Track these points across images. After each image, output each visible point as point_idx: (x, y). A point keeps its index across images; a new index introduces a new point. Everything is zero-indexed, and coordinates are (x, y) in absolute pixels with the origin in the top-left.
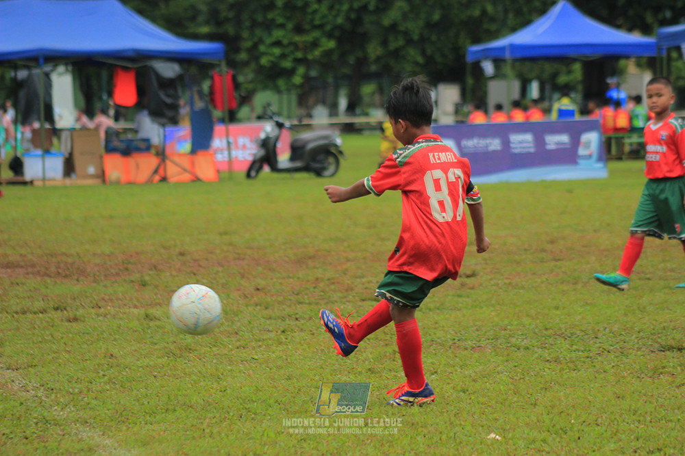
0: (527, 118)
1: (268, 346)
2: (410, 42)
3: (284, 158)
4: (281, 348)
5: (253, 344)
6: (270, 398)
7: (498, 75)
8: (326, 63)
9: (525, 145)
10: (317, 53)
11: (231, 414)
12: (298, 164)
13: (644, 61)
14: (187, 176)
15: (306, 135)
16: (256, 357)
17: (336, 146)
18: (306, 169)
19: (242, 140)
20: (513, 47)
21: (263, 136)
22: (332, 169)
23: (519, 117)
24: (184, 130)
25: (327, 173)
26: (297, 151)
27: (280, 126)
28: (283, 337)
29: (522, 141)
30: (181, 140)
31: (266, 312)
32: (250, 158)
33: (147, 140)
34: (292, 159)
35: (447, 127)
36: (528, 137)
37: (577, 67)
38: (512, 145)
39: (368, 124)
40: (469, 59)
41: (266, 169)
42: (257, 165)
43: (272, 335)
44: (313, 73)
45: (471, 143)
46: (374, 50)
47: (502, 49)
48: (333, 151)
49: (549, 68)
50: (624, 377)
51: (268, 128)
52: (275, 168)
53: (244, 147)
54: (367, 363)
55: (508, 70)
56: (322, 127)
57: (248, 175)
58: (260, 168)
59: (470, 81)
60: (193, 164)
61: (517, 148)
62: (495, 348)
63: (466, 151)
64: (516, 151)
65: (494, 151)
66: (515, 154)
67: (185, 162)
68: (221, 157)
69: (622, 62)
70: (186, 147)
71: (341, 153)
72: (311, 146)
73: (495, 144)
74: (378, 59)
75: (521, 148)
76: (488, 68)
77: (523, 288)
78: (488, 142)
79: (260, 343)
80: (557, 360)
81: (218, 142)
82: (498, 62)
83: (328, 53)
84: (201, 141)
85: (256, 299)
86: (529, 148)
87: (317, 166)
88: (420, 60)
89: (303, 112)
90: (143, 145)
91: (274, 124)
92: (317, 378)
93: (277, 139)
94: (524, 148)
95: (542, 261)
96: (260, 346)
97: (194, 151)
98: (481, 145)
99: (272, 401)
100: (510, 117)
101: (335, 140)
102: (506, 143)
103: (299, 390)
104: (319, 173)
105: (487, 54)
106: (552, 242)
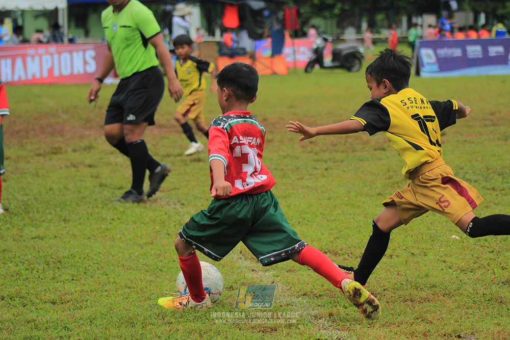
0: (479, 36)
1: (316, 178)
3: (328, 60)
4: (324, 180)
5: (308, 177)
6: (318, 210)
7: (460, 9)
9: (476, 53)
11: (293, 221)
12: (337, 64)
14: (269, 71)
15: (341, 46)
16: (309, 185)
17: (359, 52)
18: (341, 67)
19: (303, 49)
21: (315, 47)
22: (357, 67)
23: (473, 35)
24: (267, 43)
25: (354, 69)
26: (336, 55)
27: (325, 40)
28: (326, 173)
29: (474, 51)
30: (265, 48)
31: (316, 157)
32: (308, 60)
33: (244, 49)
34: (333, 60)
36: (478, 48)
37: (509, 4)
38: (468, 54)
39: (380, 39)
41: (317, 67)
42: (312, 64)
43: (319, 172)
44: (347, 7)
45: (443, 52)
48: (358, 56)
51: (319, 42)
52: (322, 66)
53: (304, 53)
54: (377, 189)
55: (466, 6)
56: (351, 41)
57: (306, 71)
58: (313, 67)
60: (272, 63)
61: (471, 55)
63: (440, 56)
64: (470, 57)
65: (457, 57)
66: (470, 59)
67: (267, 62)
68: (289, 59)
70: (268, 53)
71: (363, 57)
72: (345, 52)
73: (457, 52)
75: (473, 55)
76: (454, 5)
77: (474, 142)
78: (453, 51)
79: (312, 177)
81: (287, 50)
82: (460, 1)
84: (277, 49)
85: (309, 149)
86: (478, 55)
87: (349, 65)
89: (339, 31)
90: (241, 52)
91: (322, 39)
92: (346, 199)
93: (324, 48)
94: (476, 55)
95: (486, 125)
96: (311, 179)
97: (273, 56)
98: (449, 53)
99: (318, 213)
100: (467, 36)
101: (358, 49)
102: (464, 52)
103: (335, 206)
104: (349, 69)
106: (492, 114)
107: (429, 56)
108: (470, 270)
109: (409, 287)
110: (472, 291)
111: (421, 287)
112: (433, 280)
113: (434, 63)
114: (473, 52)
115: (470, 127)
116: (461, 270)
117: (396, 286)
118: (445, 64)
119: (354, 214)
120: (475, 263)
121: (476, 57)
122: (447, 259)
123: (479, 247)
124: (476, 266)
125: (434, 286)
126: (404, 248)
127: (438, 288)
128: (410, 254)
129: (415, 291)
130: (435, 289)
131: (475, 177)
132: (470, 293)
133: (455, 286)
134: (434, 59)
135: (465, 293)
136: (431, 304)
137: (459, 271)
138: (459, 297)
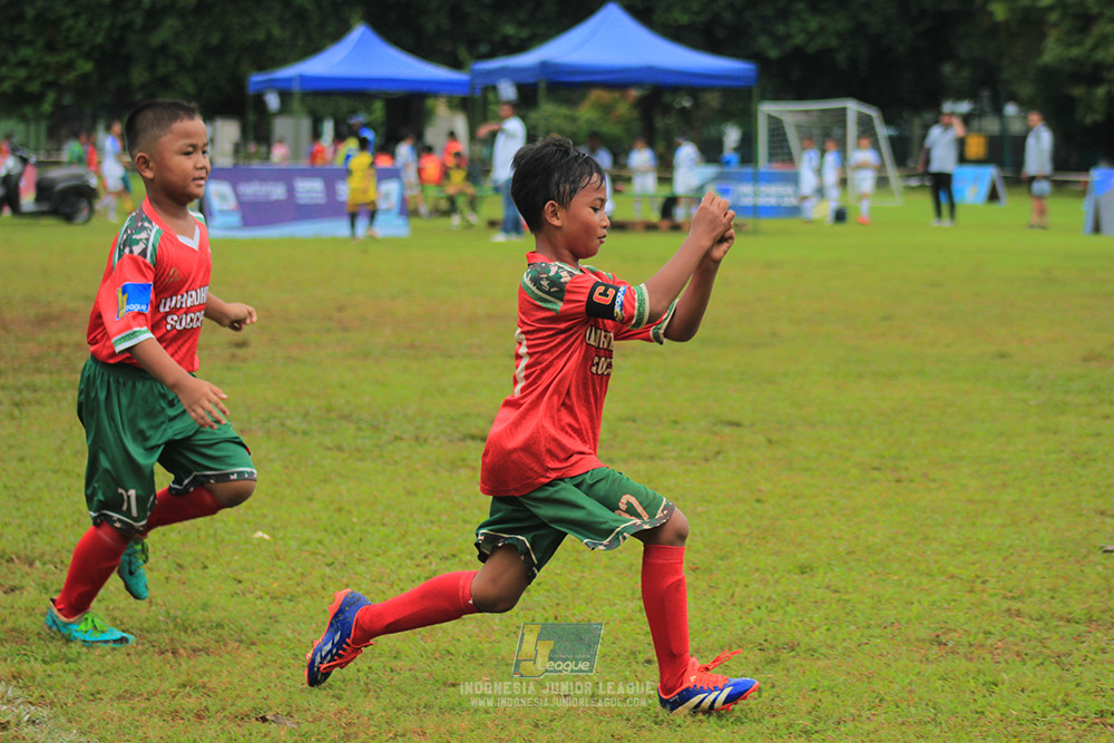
2: (182, 68)
3: (27, 199)
4: (13, 424)
7: (285, 109)
8: (83, 89)
9: (314, 195)
10: (71, 76)
12: (45, 207)
13: (456, 101)
15: (53, 174)
17: (89, 186)
18: (54, 213)
20: (303, 79)
22: (84, 214)
25: (79, 221)
26: (43, 190)
28: (16, 412)
29: (310, 190)
34: (38, 200)
35: (222, 170)
36: (317, 185)
37: (378, 106)
40: (251, 90)
44: (68, 100)
45: (251, 190)
46: (138, 75)
47: (289, 80)
48: (87, 193)
49: (345, 104)
50: (417, 470)
55: (296, 104)
59: (252, 117)
61: (304, 198)
62: (268, 432)
63: (244, 199)
64: (301, 202)
65: (277, 202)
66: (302, 205)
69: (430, 102)
71: (95, 195)
72: (61, 186)
73: (277, 191)
74: (143, 87)
75: (308, 198)
76: (273, 101)
78: (269, 188)
80: (340, 448)
82: (285, 96)
83: (85, 77)
86: (316, 198)
87: (67, 210)
88: (191, 88)
89: (50, 145)
92: (55, 460)
94: (312, 198)
95: (329, 330)
98: (262, 193)
101: (87, 181)
102: (291, 191)
103: (33, 474)
104: (69, 218)
105: (271, 85)
106: (341, 309)
107: (223, 197)
108: (289, 597)
109: (171, 626)
110: (290, 635)
111: (194, 627)
112: (216, 616)
113: (233, 210)
114: (308, 192)
115: (299, 332)
116: (272, 598)
117: (146, 625)
118: (254, 214)
119: (69, 489)
120: (298, 585)
121: (314, 201)
122: (245, 576)
123: (307, 555)
124: (299, 589)
125: (219, 625)
126: (164, 553)
127: (227, 628)
128: (175, 566)
129: (182, 634)
130: (220, 631)
131: (304, 426)
132: (288, 639)
133: (258, 627)
134: (231, 203)
135: (277, 639)
136: (212, 659)
137: (267, 598)
138: (265, 645)
